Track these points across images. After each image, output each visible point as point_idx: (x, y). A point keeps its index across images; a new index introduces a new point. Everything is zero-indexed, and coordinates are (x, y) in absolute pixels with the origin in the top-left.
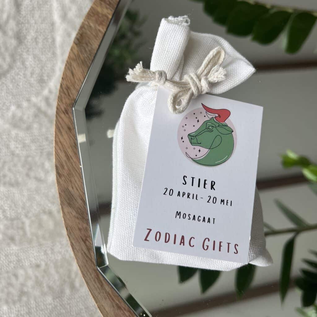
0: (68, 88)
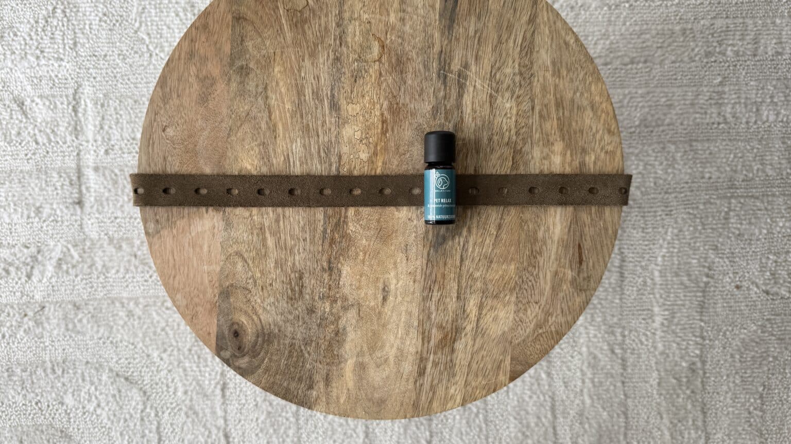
0: (209, 13)
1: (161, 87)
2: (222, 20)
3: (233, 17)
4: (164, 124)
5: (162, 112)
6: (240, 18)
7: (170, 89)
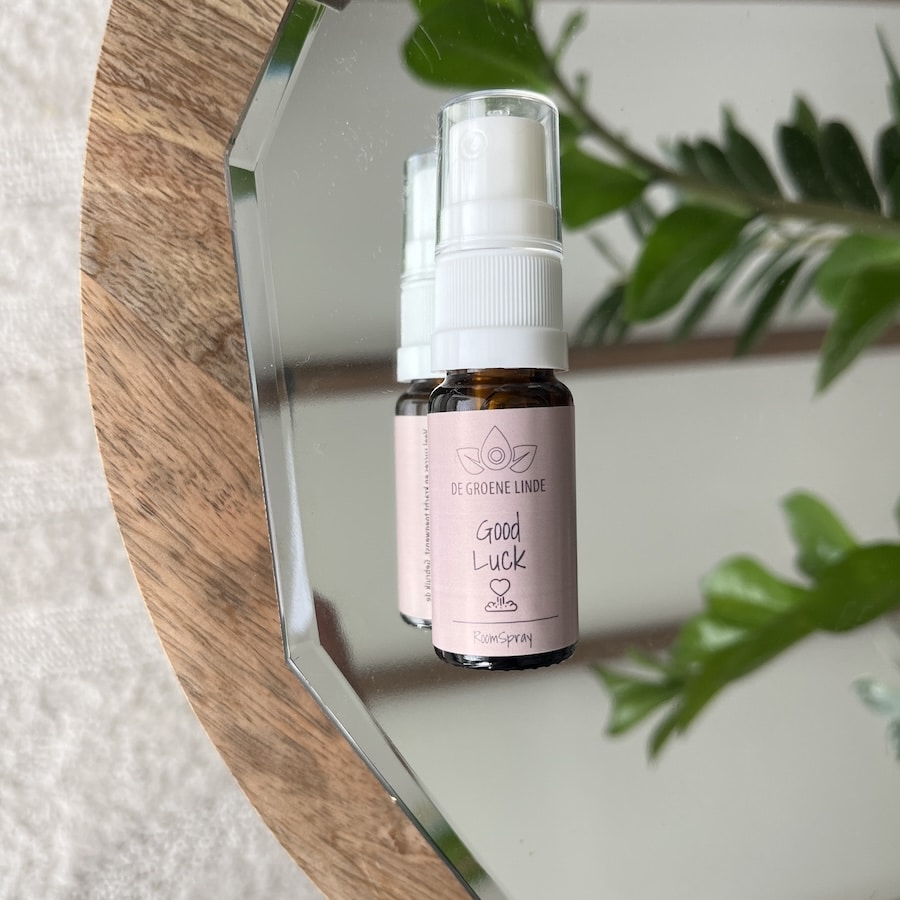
1: (258, 766)
2: (181, 405)
3: (201, 362)
4: (384, 833)
5: (340, 816)
6: (219, 343)
7: (286, 740)
